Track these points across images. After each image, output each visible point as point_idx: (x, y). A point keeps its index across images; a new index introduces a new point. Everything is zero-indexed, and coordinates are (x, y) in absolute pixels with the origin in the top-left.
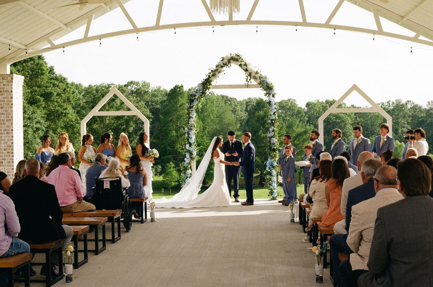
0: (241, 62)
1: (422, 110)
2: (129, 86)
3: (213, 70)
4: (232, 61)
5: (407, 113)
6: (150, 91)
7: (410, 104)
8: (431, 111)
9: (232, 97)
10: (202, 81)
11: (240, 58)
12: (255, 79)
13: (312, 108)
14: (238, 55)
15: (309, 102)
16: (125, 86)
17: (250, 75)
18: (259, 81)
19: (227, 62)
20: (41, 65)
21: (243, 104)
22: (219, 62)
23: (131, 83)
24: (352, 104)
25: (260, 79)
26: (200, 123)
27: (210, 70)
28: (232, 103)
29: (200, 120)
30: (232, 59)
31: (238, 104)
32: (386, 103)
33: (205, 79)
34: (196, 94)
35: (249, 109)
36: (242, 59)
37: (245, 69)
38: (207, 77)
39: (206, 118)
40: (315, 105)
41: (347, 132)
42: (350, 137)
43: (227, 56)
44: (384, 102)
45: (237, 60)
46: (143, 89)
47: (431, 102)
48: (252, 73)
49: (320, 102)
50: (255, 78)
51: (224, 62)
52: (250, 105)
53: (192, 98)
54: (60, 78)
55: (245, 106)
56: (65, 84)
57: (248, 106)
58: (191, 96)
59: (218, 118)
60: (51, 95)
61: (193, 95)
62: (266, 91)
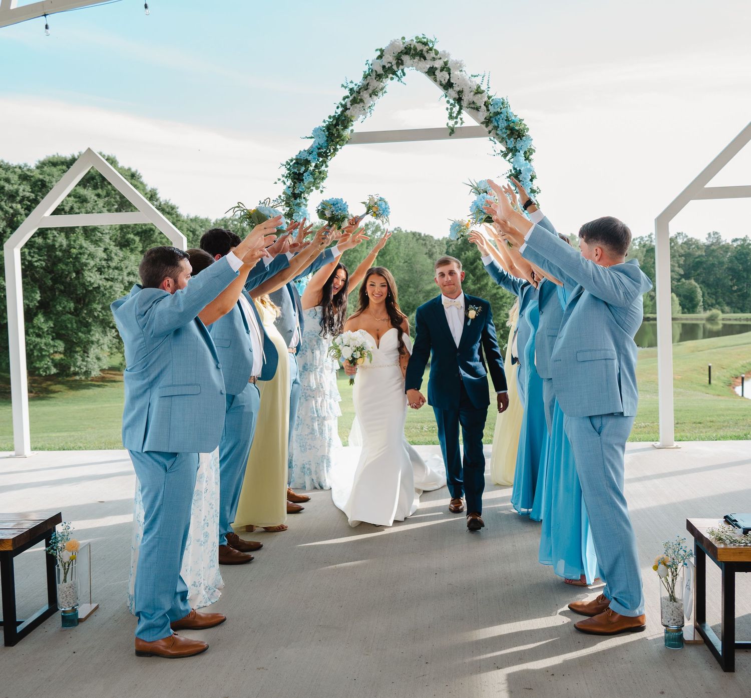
0: (434, 59)
1: (700, 246)
3: (356, 88)
4: (406, 58)
5: (678, 251)
7: (681, 237)
8: (713, 246)
9: (426, 234)
10: (324, 121)
11: (431, 49)
12: (474, 108)
14: (425, 40)
17: (459, 100)
18: (483, 114)
19: (394, 62)
21: (443, 244)
22: (370, 62)
25: (488, 110)
27: (346, 87)
28: (427, 242)
30: (406, 53)
31: (436, 245)
32: (646, 237)
33: (333, 114)
34: (309, 158)
35: (451, 250)
36: (437, 53)
37: (444, 82)
38: (339, 111)
43: (392, 44)
44: (644, 236)
45: (422, 56)
47: (712, 234)
48: (466, 91)
50: (472, 106)
51: (385, 61)
52: (453, 246)
53: (298, 170)
54: (165, 208)
55: (446, 247)
56: (174, 216)
57: (449, 247)
58: (295, 163)
59: (406, 264)
60: (152, 232)
61: (301, 159)
62: (506, 142)
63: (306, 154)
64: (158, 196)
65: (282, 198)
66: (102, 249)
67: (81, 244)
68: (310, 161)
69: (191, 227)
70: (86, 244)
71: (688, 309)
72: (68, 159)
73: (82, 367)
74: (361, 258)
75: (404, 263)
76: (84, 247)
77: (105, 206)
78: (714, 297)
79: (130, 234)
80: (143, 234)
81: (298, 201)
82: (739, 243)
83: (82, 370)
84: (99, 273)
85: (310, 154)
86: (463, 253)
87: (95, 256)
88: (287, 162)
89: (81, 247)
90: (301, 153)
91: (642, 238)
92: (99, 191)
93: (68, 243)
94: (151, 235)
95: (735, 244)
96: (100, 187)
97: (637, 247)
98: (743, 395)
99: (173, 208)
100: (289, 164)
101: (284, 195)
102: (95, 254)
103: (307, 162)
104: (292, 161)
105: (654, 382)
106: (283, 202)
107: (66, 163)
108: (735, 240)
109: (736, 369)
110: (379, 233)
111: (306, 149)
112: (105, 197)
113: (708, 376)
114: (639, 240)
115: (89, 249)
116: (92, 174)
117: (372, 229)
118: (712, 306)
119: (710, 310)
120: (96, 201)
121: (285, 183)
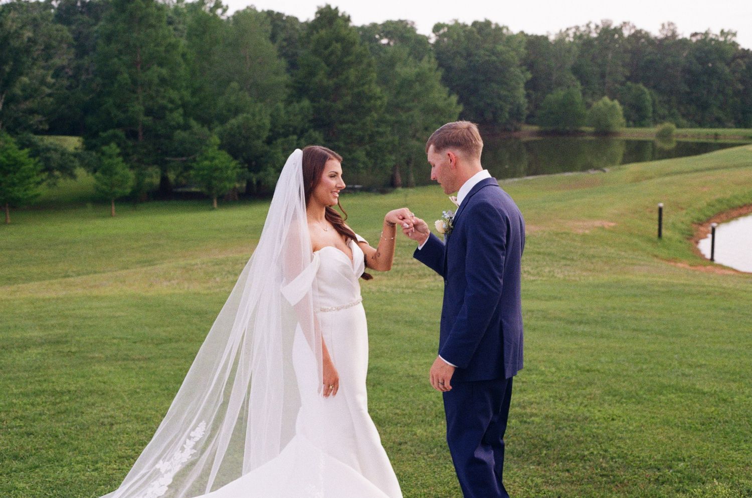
1: (651, 41)
7: (628, 27)
8: (667, 41)
13: (444, 35)
15: (439, 23)
32: (583, 26)
40: (449, 27)
44: (580, 25)
47: (666, 24)
49: (459, 24)
71: (634, 121)
78: (667, 106)
82: (699, 37)
91: (577, 28)
95: (694, 39)
97: (572, 40)
98: (712, 259)
105: (568, 234)
108: (695, 34)
109: (700, 210)
113: (657, 222)
114: (574, 30)
118: (663, 118)
119: (661, 123)
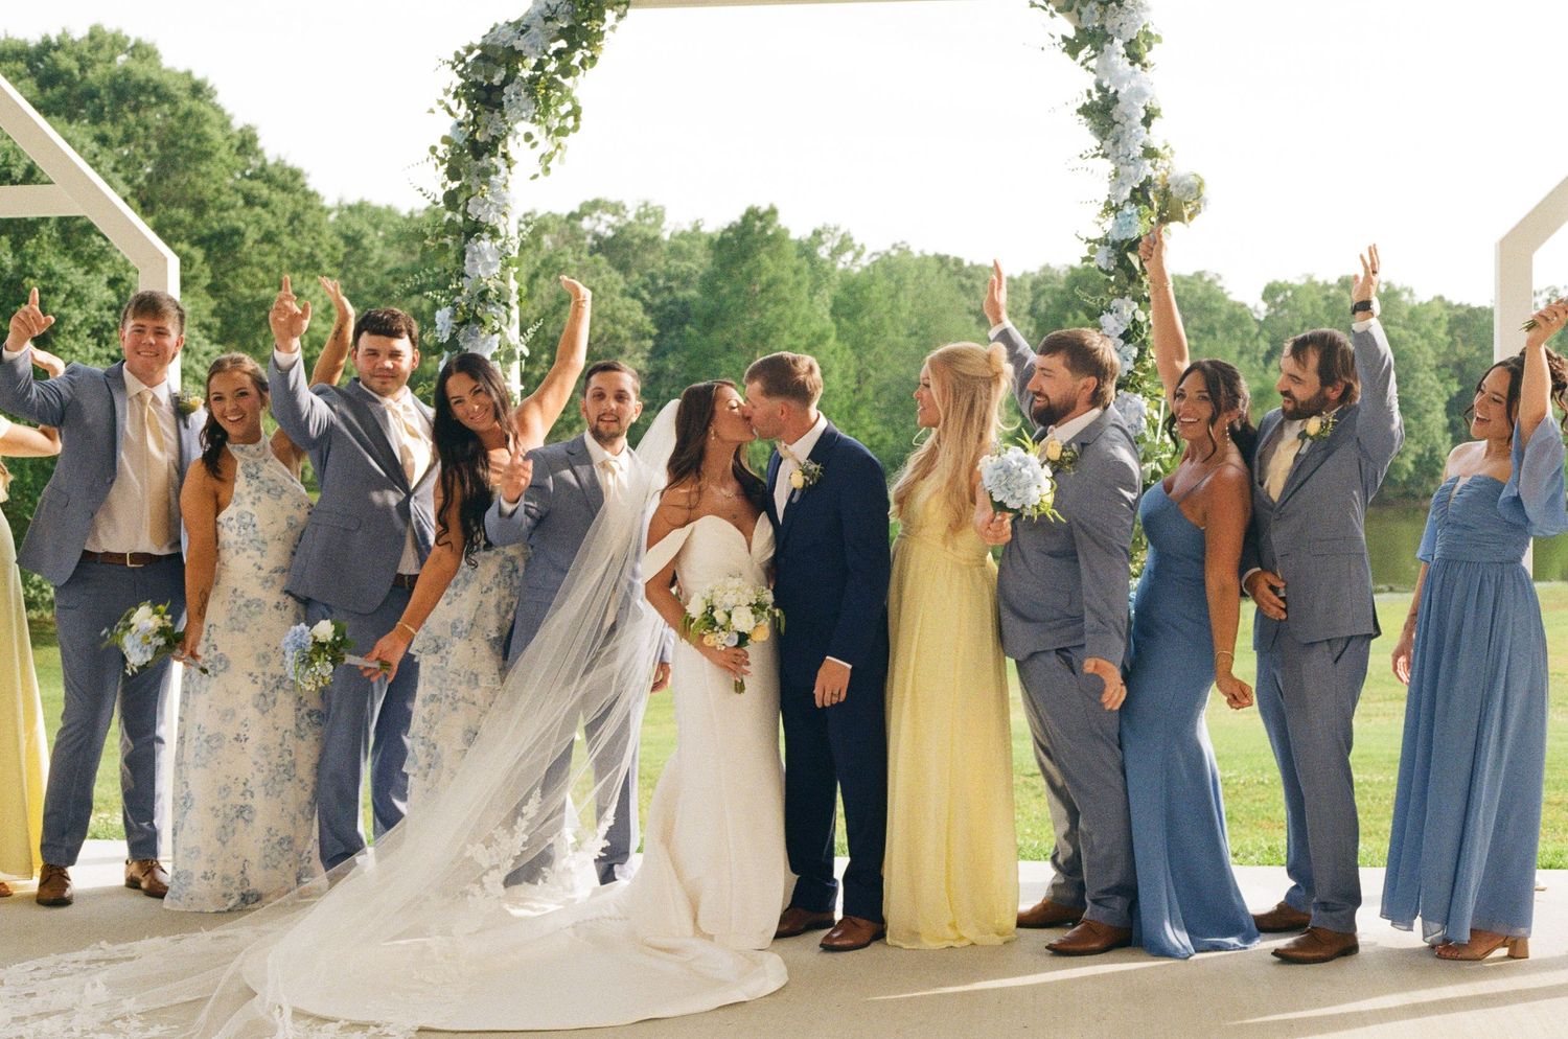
2: (586, 219)
6: (666, 236)
9: (976, 263)
13: (1284, 304)
15: (1275, 282)
16: (572, 216)
20: (201, 119)
21: (1022, 288)
23: (595, 205)
24: (1437, 294)
26: (846, 356)
28: (978, 283)
29: (847, 345)
35: (1042, 307)
39: (868, 336)
40: (1296, 290)
41: (1419, 397)
42: (1429, 417)
46: (638, 229)
49: (1315, 284)
52: (1048, 293)
53: (485, 77)
54: (277, 173)
55: (1029, 295)
56: (298, 196)
57: (1039, 296)
58: (477, 58)
59: (914, 339)
60: (236, 238)
61: (495, 48)
62: (1079, 13)
63: (511, 33)
64: (260, 144)
65: (441, 155)
66: (105, 279)
67: (49, 264)
68: (521, 52)
69: (348, 227)
70: (62, 265)
72: (32, 45)
73: (45, 587)
74: (794, 319)
75: (910, 336)
76: (55, 274)
77: (120, 167)
79: (182, 242)
80: (214, 243)
81: (485, 161)
83: (45, 594)
84: (95, 341)
85: (522, 32)
86: (1070, 315)
87: (86, 299)
88: (457, 54)
89: (49, 274)
90: (497, 30)
92: (107, 128)
93: (18, 261)
94: (235, 245)
96: (108, 117)
99: (296, 175)
100: (463, 60)
101: (446, 146)
102: (85, 291)
103: (514, 56)
104: (470, 50)
106: (442, 164)
107: (27, 55)
110: (849, 256)
111: (512, 20)
112: (121, 144)
115: (70, 278)
116: (92, 85)
117: (829, 244)
120: (95, 156)
121: (451, 113)
